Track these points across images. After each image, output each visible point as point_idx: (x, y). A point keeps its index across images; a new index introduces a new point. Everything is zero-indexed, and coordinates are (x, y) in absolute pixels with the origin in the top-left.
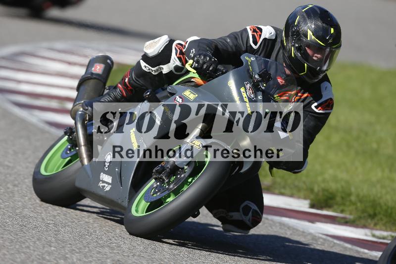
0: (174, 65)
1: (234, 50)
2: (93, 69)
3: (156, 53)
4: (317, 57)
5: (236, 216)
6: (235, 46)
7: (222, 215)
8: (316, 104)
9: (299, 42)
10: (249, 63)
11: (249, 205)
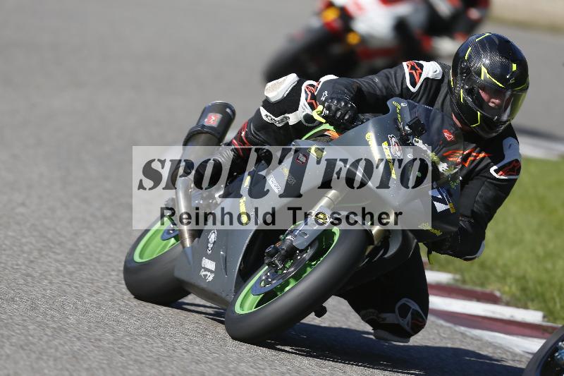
0: (304, 114)
1: (385, 93)
2: (206, 120)
3: (279, 97)
4: (493, 103)
5: (390, 318)
6: (385, 87)
7: (371, 317)
8: (495, 167)
9: (470, 83)
10: (398, 111)
11: (408, 304)
